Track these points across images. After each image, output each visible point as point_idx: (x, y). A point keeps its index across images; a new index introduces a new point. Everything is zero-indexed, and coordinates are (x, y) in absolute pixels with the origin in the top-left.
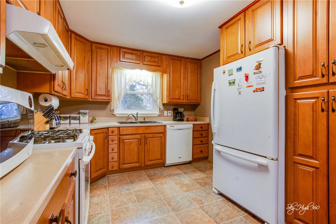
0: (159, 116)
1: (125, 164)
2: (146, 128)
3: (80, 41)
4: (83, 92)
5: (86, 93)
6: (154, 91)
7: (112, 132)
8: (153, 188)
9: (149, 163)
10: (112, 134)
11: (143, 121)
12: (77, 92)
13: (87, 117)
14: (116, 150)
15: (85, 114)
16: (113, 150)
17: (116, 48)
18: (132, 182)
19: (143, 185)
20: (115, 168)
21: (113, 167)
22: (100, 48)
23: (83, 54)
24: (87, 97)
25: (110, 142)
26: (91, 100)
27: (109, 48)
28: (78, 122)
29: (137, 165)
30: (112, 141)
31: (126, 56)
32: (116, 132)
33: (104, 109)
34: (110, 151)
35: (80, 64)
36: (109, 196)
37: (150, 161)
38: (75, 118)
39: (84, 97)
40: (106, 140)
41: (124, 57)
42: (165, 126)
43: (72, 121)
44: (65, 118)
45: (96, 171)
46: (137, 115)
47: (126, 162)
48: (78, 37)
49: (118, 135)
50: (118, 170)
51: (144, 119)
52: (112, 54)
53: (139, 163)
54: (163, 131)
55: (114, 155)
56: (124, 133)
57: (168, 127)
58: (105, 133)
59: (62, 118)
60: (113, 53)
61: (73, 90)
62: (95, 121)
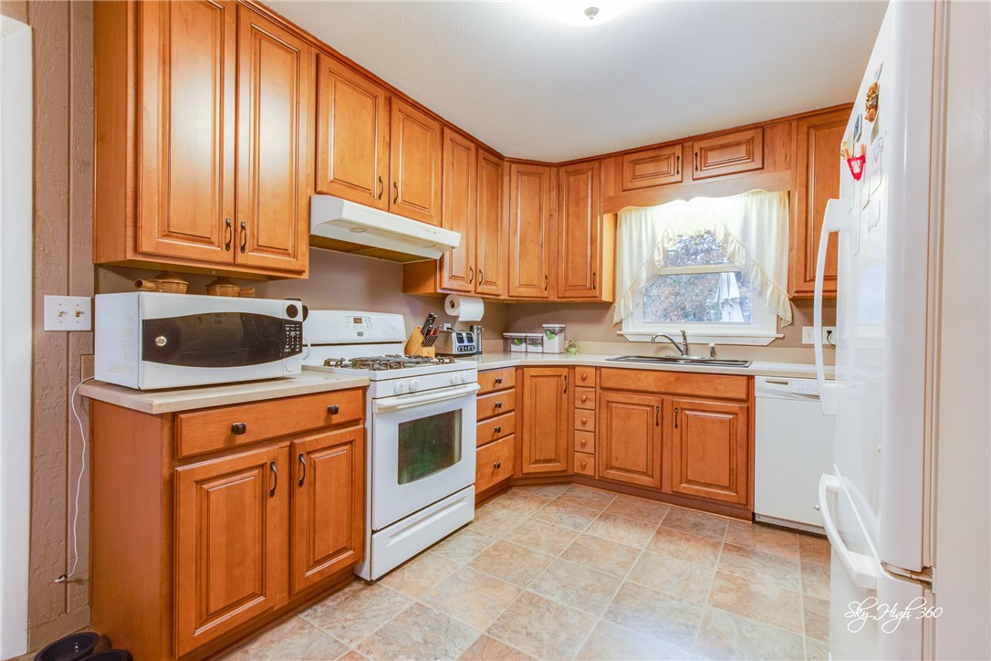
0: (776, 342)
1: (612, 468)
2: (677, 379)
3: (530, 174)
4: (536, 283)
5: (544, 287)
6: (754, 257)
7: (584, 379)
8: (634, 552)
9: (685, 488)
10: (583, 384)
11: (707, 357)
12: (521, 286)
13: (557, 340)
14: (590, 426)
15: (553, 332)
16: (584, 423)
17: (613, 159)
18: (605, 517)
19: (622, 533)
20: (589, 472)
21: (583, 467)
22: (576, 173)
23: (537, 200)
24: (545, 294)
25: (578, 404)
26: (556, 300)
27: (596, 164)
28: (539, 349)
29: (645, 480)
30: (584, 401)
31: (641, 170)
32: (590, 381)
33: (598, 320)
34: (578, 425)
35: (528, 223)
36: (530, 519)
37: (689, 482)
38: (534, 342)
39: (538, 295)
40: (565, 396)
41: (635, 177)
42: (750, 378)
43: (531, 348)
44: (521, 340)
45: (537, 462)
46: (685, 339)
47: (615, 464)
48: (523, 168)
49: (598, 388)
50: (597, 477)
51: (713, 352)
52: (603, 177)
53: (652, 477)
54: (743, 396)
55: (585, 437)
56: (610, 385)
57: (760, 382)
58: (563, 377)
59: (516, 341)
60: (606, 176)
61: (515, 282)
62: (573, 350)
